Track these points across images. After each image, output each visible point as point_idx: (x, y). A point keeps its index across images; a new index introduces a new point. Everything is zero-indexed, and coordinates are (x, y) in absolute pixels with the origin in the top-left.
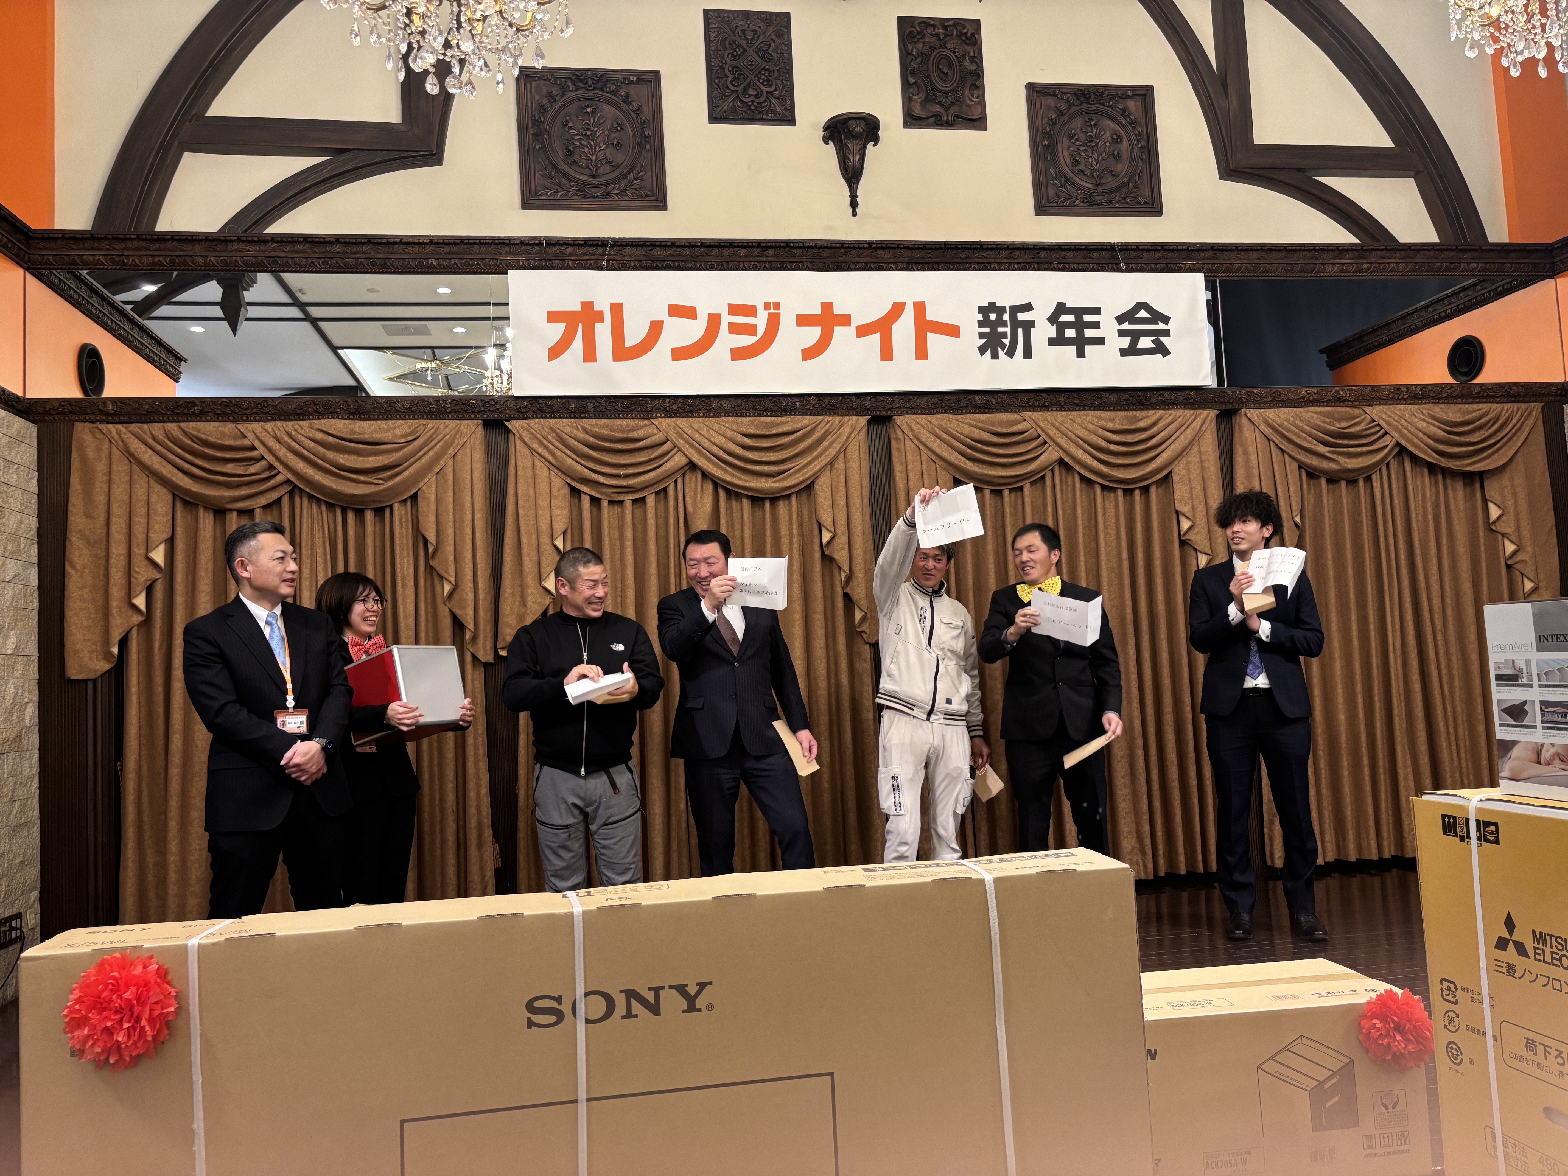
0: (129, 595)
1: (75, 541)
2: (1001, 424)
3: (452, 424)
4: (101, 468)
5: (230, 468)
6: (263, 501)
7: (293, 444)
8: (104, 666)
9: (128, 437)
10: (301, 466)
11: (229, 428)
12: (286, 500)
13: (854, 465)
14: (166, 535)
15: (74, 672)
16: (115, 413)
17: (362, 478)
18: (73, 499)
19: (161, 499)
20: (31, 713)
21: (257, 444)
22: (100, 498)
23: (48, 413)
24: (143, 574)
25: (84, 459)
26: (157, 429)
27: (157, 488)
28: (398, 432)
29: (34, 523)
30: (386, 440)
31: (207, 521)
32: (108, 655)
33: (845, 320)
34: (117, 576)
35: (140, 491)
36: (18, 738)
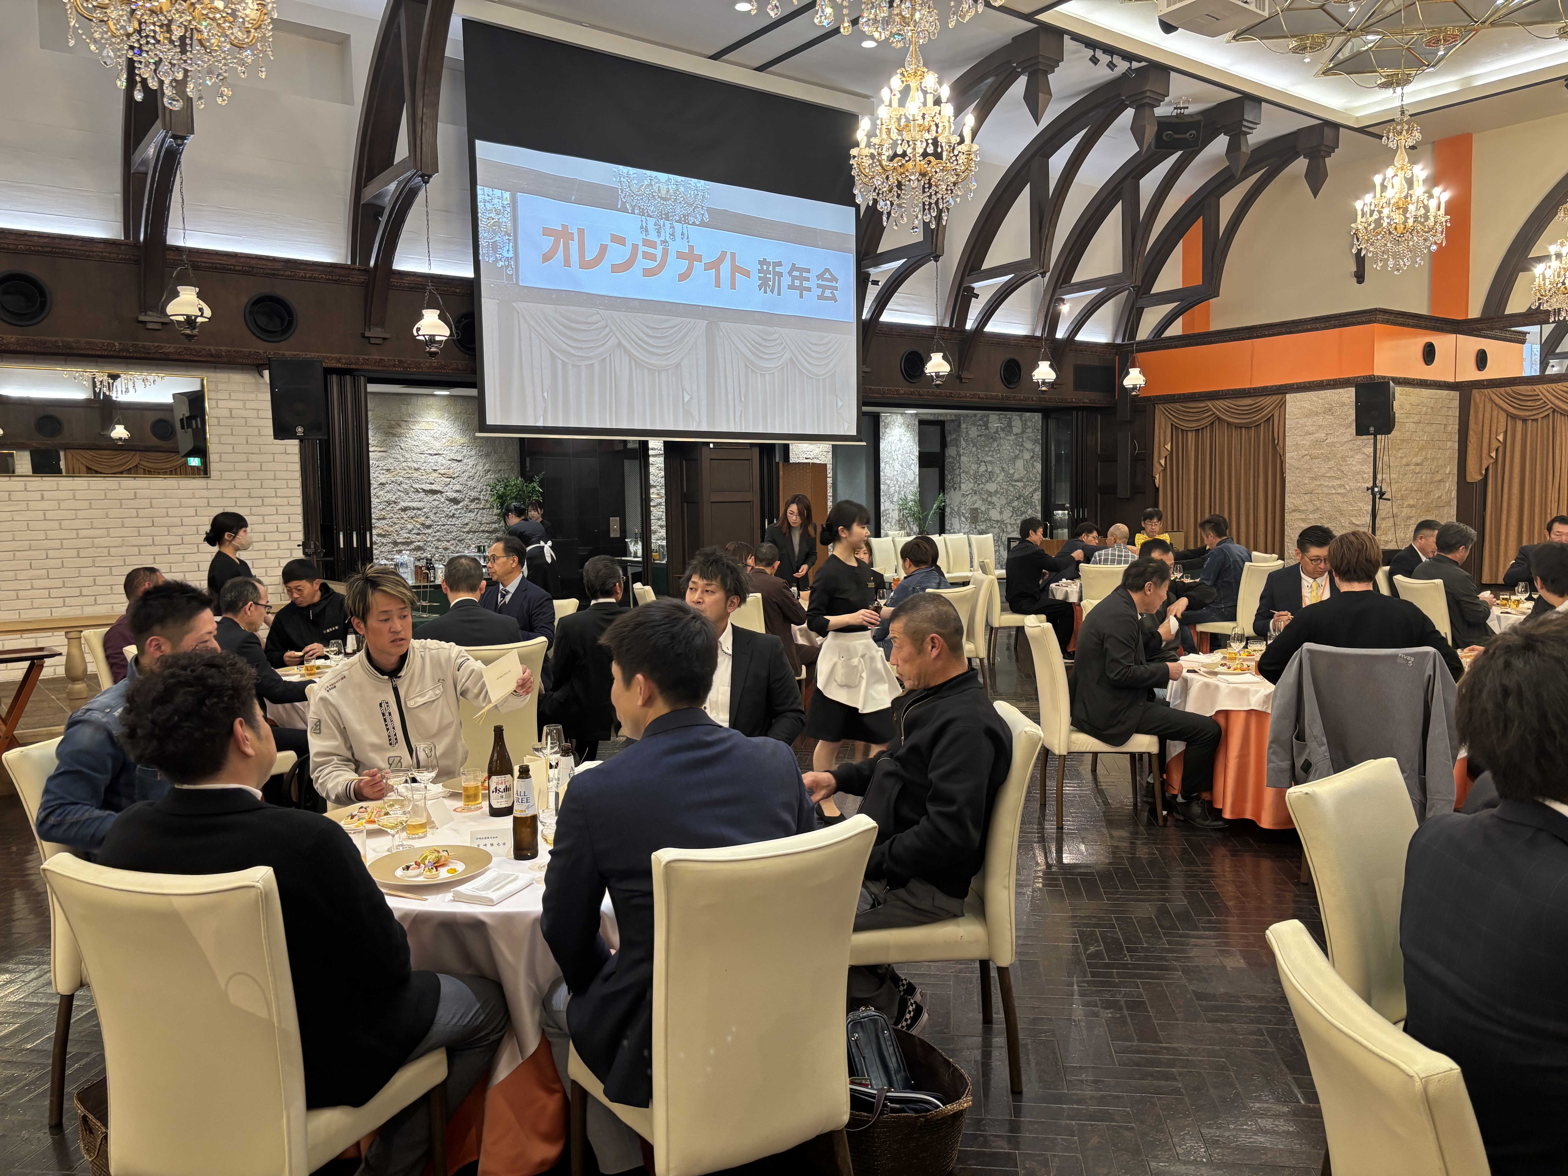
0: (1489, 453)
1: (1471, 432)
4: (1481, 406)
5: (1529, 403)
7: (1554, 393)
8: (1480, 478)
9: (1491, 394)
10: (1557, 402)
11: (1529, 387)
12: (1551, 415)
14: (1504, 429)
15: (1469, 480)
16: (1487, 385)
18: (1471, 418)
19: (1503, 417)
20: (1454, 494)
21: (1539, 393)
22: (1480, 417)
23: (1463, 387)
24: (1495, 444)
25: (1475, 402)
26: (1502, 390)
27: (1501, 412)
29: (1457, 427)
31: (1519, 424)
32: (1481, 474)
34: (1485, 445)
35: (1495, 414)
36: (1450, 501)
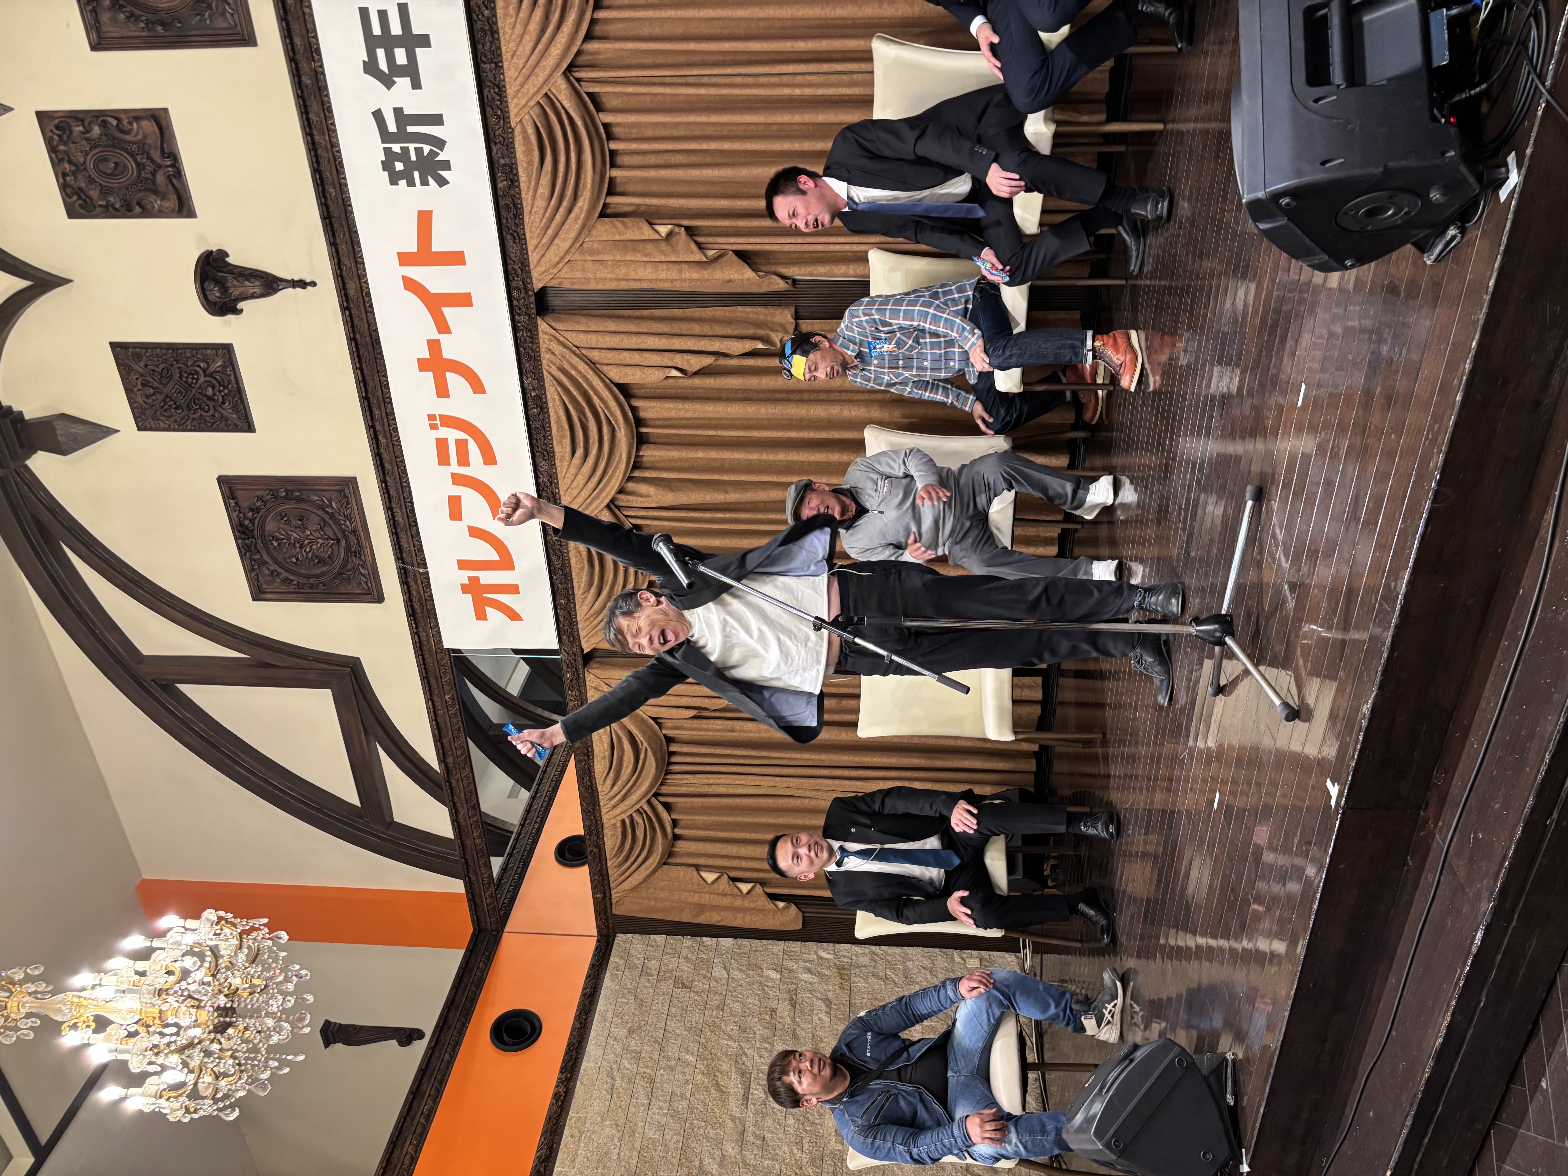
0: (740, 894)
2: (528, 152)
4: (647, 903)
5: (640, 836)
6: (664, 815)
7: (617, 798)
8: (792, 908)
10: (635, 794)
13: (594, 340)
14: (694, 871)
15: (799, 926)
17: (642, 756)
18: (670, 918)
19: (671, 872)
21: (619, 818)
23: (607, 927)
24: (725, 886)
25: (639, 912)
31: (682, 846)
32: (785, 907)
33: (434, 346)
34: (726, 901)
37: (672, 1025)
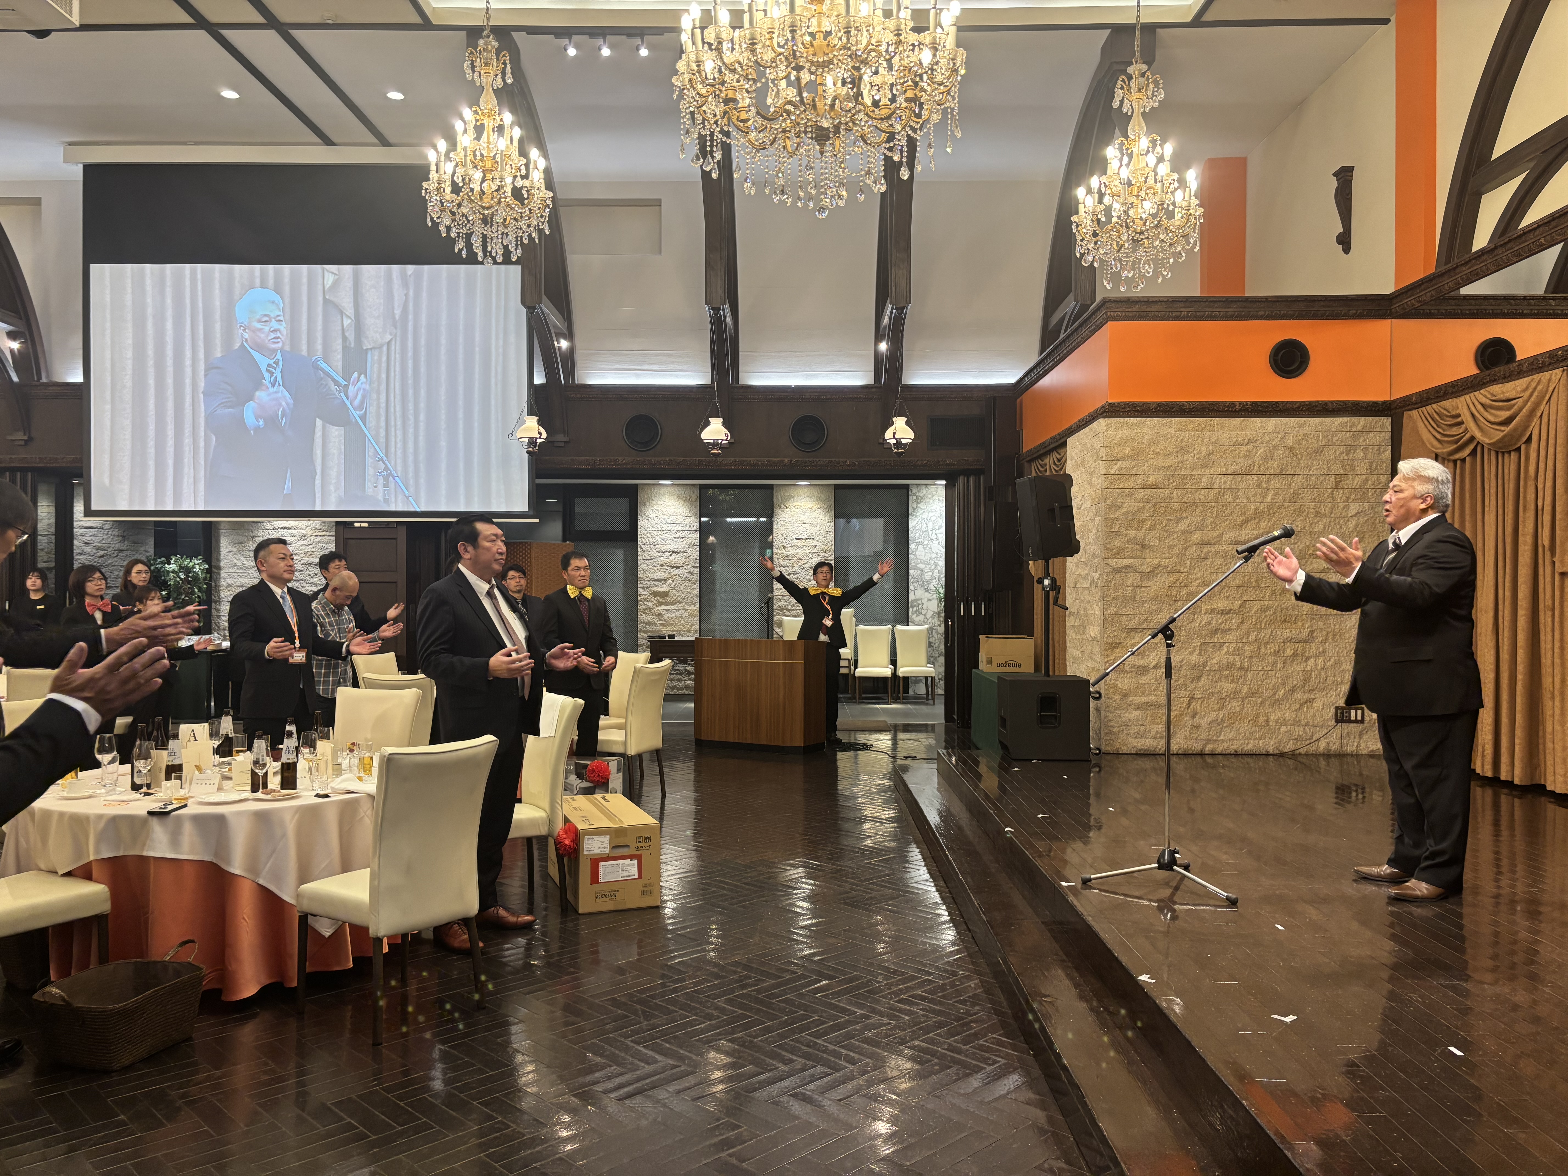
3: (1547, 375)
6: (1467, 451)
11: (1452, 402)
21: (1459, 412)
28: (1519, 389)
30: (1512, 397)
37: (1298, 480)
